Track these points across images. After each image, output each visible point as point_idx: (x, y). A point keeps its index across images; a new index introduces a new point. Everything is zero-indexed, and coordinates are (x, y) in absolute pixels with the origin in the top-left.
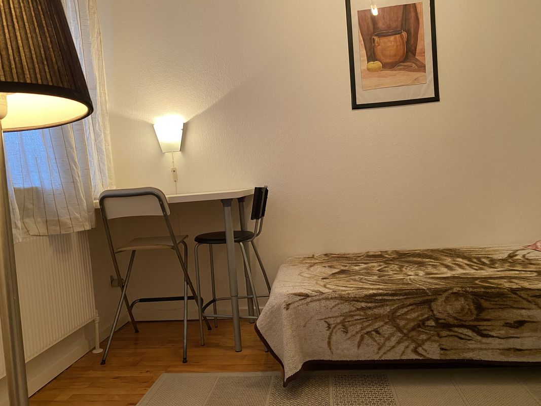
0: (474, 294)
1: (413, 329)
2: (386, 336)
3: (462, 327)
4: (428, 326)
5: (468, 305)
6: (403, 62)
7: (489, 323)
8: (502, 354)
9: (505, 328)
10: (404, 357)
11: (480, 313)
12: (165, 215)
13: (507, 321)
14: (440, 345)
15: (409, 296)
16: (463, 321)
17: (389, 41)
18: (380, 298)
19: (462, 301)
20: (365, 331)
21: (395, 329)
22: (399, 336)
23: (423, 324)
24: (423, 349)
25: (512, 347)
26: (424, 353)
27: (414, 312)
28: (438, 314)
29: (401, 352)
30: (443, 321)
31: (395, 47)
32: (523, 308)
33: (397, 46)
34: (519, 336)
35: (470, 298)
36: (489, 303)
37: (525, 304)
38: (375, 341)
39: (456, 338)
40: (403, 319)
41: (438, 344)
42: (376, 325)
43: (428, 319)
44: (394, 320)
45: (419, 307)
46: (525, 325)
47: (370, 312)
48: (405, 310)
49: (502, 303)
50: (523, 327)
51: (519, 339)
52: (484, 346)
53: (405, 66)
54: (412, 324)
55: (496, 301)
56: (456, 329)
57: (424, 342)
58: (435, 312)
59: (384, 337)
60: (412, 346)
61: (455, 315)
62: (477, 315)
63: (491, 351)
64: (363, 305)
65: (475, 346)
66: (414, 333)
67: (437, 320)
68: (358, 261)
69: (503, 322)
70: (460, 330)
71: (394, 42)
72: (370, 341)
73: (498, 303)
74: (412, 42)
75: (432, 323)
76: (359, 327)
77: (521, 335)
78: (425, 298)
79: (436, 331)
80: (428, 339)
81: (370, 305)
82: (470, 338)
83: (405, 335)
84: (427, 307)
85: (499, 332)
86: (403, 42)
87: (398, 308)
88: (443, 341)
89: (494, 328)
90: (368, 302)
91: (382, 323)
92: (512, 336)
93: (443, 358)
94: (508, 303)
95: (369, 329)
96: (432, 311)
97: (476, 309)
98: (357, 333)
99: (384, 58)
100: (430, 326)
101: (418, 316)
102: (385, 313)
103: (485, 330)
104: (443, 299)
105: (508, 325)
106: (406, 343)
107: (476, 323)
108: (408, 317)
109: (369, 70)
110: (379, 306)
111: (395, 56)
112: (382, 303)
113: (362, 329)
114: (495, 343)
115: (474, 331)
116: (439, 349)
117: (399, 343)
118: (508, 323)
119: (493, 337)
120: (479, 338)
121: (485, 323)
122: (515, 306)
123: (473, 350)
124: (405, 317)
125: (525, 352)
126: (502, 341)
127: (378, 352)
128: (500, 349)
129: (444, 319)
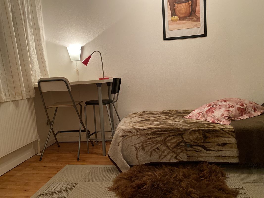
0: (202, 130)
1: (175, 147)
2: (162, 151)
3: (197, 146)
4: (181, 146)
5: (200, 135)
6: (189, 17)
7: (210, 144)
8: (216, 158)
9: (217, 146)
10: (171, 161)
11: (205, 139)
12: (69, 91)
13: (218, 143)
14: (187, 154)
15: (172, 132)
16: (197, 143)
17: (183, 6)
18: (159, 133)
19: (197, 133)
20: (152, 149)
21: (166, 147)
22: (168, 151)
23: (179, 144)
24: (179, 156)
25: (220, 155)
26: (180, 158)
27: (175, 139)
28: (186, 140)
29: (169, 159)
30: (188, 143)
31: (185, 9)
32: (226, 137)
33: (186, 9)
34: (224, 150)
35: (201, 132)
36: (210, 134)
37: (227, 135)
38: (158, 153)
39: (194, 151)
40: (170, 142)
41: (186, 154)
42: (157, 146)
43: (181, 142)
44: (165, 143)
45: (177, 137)
46: (227, 145)
47: (154, 140)
48: (170, 138)
49: (216, 134)
50: (226, 146)
51: (224, 151)
52: (207, 155)
53: (190, 18)
54: (174, 145)
55: (213, 134)
56: (194, 147)
57: (179, 153)
58: (184, 139)
59: (161, 151)
60: (175, 155)
61: (193, 140)
62: (204, 140)
63: (211, 157)
64: (151, 136)
65: (203, 155)
66: (175, 149)
67: (185, 143)
68: (157, 115)
69: (216, 143)
70: (196, 147)
71: (185, 6)
72: (155, 153)
73: (214, 134)
74: (194, 6)
75: (183, 144)
76: (150, 147)
77: (225, 150)
78: (180, 133)
79: (185, 148)
80: (181, 152)
81: (154, 136)
82: (201, 151)
83: (171, 150)
84: (180, 137)
85: (214, 148)
86: (189, 6)
87: (167, 137)
88: (189, 153)
89: (213, 146)
90: (153, 135)
91: (160, 145)
92: (220, 150)
93: (188, 160)
94: (219, 134)
95: (154, 148)
96: (183, 138)
97: (203, 137)
98: (149, 150)
99: (179, 15)
100: (182, 146)
101: (177, 141)
102: (161, 140)
103: (208, 147)
104: (188, 133)
105: (219, 145)
106: (171, 154)
107: (204, 144)
108: (172, 141)
109: (172, 20)
110: (158, 137)
111: (185, 13)
112: (160, 135)
113: (151, 148)
114: (213, 153)
115: (203, 148)
116: (186, 156)
117: (168, 154)
118: (218, 144)
119: (211, 150)
120: (205, 151)
121: (208, 144)
122: (222, 136)
123: (202, 157)
124: (171, 141)
125: (227, 157)
126: (216, 152)
127: (159, 158)
128: (215, 156)
129: (189, 142)
